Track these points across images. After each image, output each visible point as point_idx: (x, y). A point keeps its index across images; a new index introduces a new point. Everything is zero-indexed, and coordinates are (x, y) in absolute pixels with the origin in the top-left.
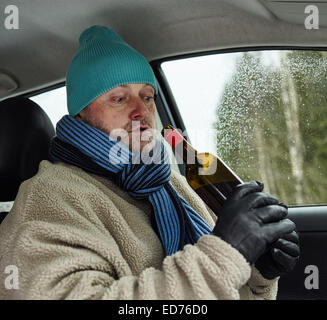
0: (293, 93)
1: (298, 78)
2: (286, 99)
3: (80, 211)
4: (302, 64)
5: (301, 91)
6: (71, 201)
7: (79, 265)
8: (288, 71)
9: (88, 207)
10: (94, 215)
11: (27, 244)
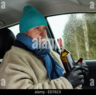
0: (86, 26)
1: (87, 22)
2: (84, 28)
3: (23, 61)
4: (89, 17)
5: (88, 26)
6: (20, 58)
7: (23, 77)
8: (84, 20)
9: (25, 60)
10: (27, 62)
11: (7, 70)
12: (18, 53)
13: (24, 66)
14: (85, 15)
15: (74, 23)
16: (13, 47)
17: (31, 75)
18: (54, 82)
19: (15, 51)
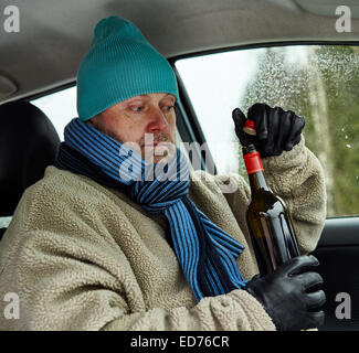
0: (322, 93)
1: (326, 76)
2: (313, 100)
3: (89, 222)
5: (330, 91)
6: (80, 212)
7: (87, 280)
8: (316, 69)
9: (97, 218)
10: (104, 227)
11: (30, 255)
12: (71, 192)
13: (95, 242)
14: (317, 51)
15: (277, 82)
16: (51, 169)
17: (119, 276)
18: (212, 309)
19: (58, 184)
